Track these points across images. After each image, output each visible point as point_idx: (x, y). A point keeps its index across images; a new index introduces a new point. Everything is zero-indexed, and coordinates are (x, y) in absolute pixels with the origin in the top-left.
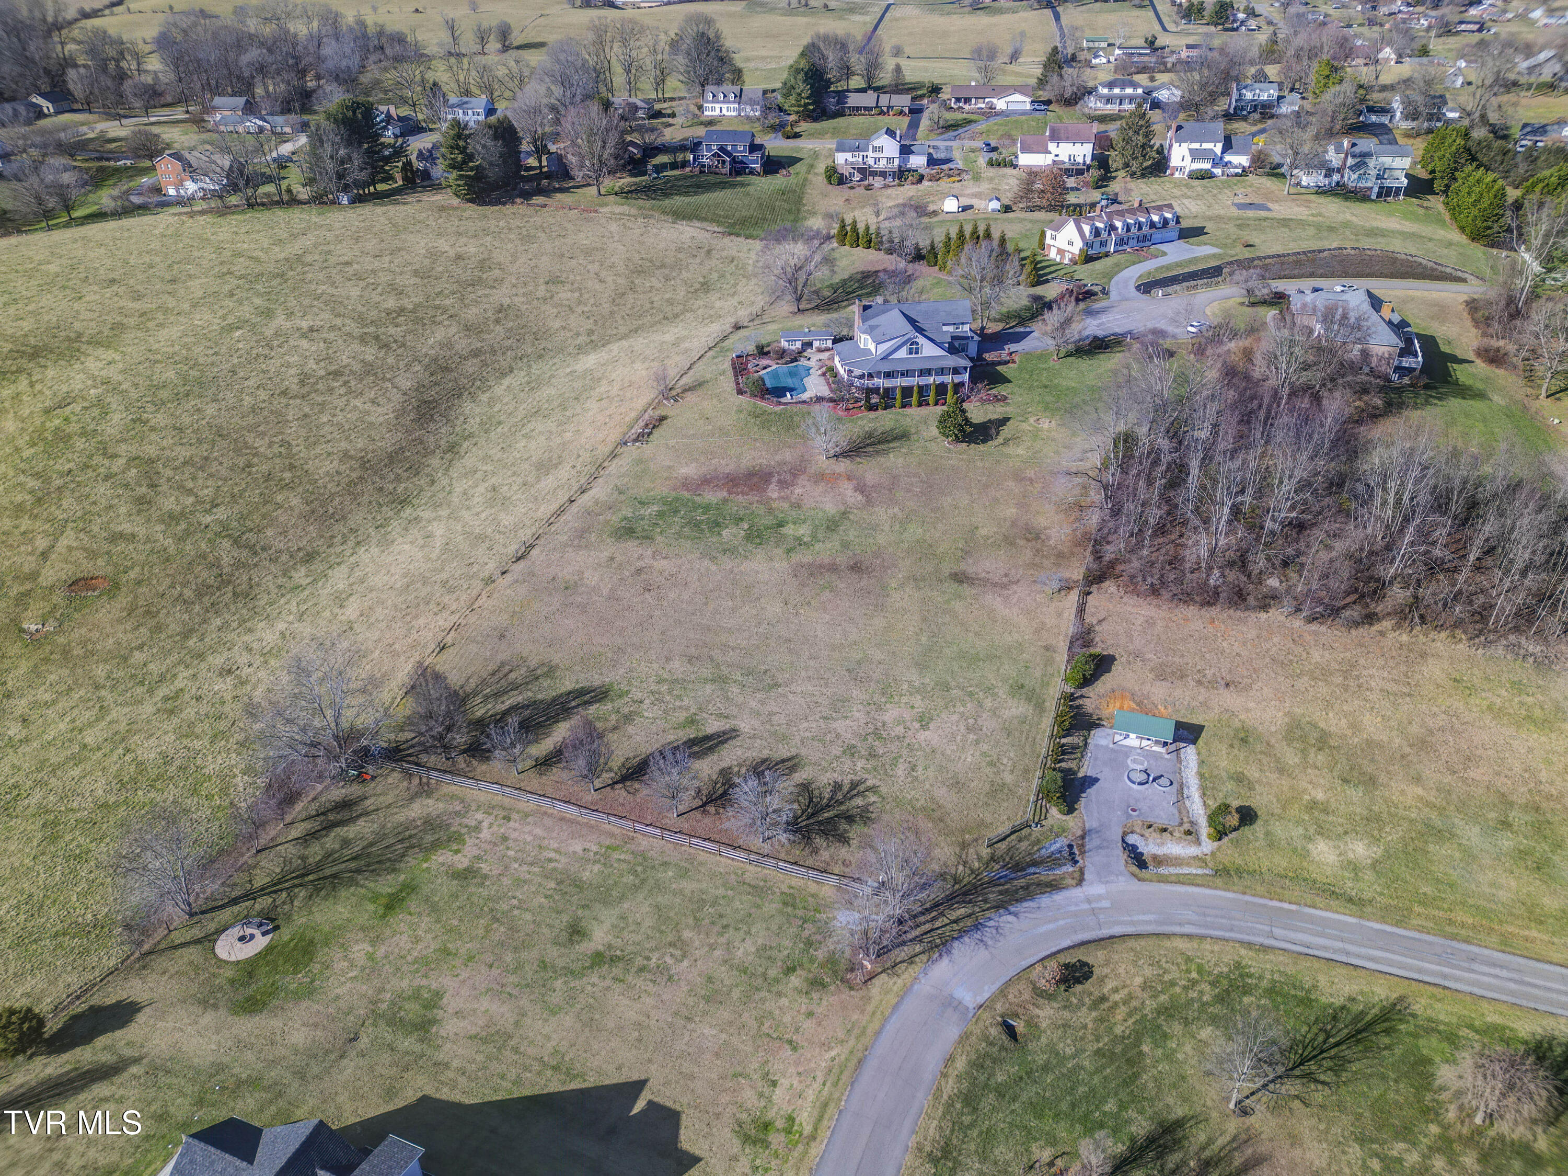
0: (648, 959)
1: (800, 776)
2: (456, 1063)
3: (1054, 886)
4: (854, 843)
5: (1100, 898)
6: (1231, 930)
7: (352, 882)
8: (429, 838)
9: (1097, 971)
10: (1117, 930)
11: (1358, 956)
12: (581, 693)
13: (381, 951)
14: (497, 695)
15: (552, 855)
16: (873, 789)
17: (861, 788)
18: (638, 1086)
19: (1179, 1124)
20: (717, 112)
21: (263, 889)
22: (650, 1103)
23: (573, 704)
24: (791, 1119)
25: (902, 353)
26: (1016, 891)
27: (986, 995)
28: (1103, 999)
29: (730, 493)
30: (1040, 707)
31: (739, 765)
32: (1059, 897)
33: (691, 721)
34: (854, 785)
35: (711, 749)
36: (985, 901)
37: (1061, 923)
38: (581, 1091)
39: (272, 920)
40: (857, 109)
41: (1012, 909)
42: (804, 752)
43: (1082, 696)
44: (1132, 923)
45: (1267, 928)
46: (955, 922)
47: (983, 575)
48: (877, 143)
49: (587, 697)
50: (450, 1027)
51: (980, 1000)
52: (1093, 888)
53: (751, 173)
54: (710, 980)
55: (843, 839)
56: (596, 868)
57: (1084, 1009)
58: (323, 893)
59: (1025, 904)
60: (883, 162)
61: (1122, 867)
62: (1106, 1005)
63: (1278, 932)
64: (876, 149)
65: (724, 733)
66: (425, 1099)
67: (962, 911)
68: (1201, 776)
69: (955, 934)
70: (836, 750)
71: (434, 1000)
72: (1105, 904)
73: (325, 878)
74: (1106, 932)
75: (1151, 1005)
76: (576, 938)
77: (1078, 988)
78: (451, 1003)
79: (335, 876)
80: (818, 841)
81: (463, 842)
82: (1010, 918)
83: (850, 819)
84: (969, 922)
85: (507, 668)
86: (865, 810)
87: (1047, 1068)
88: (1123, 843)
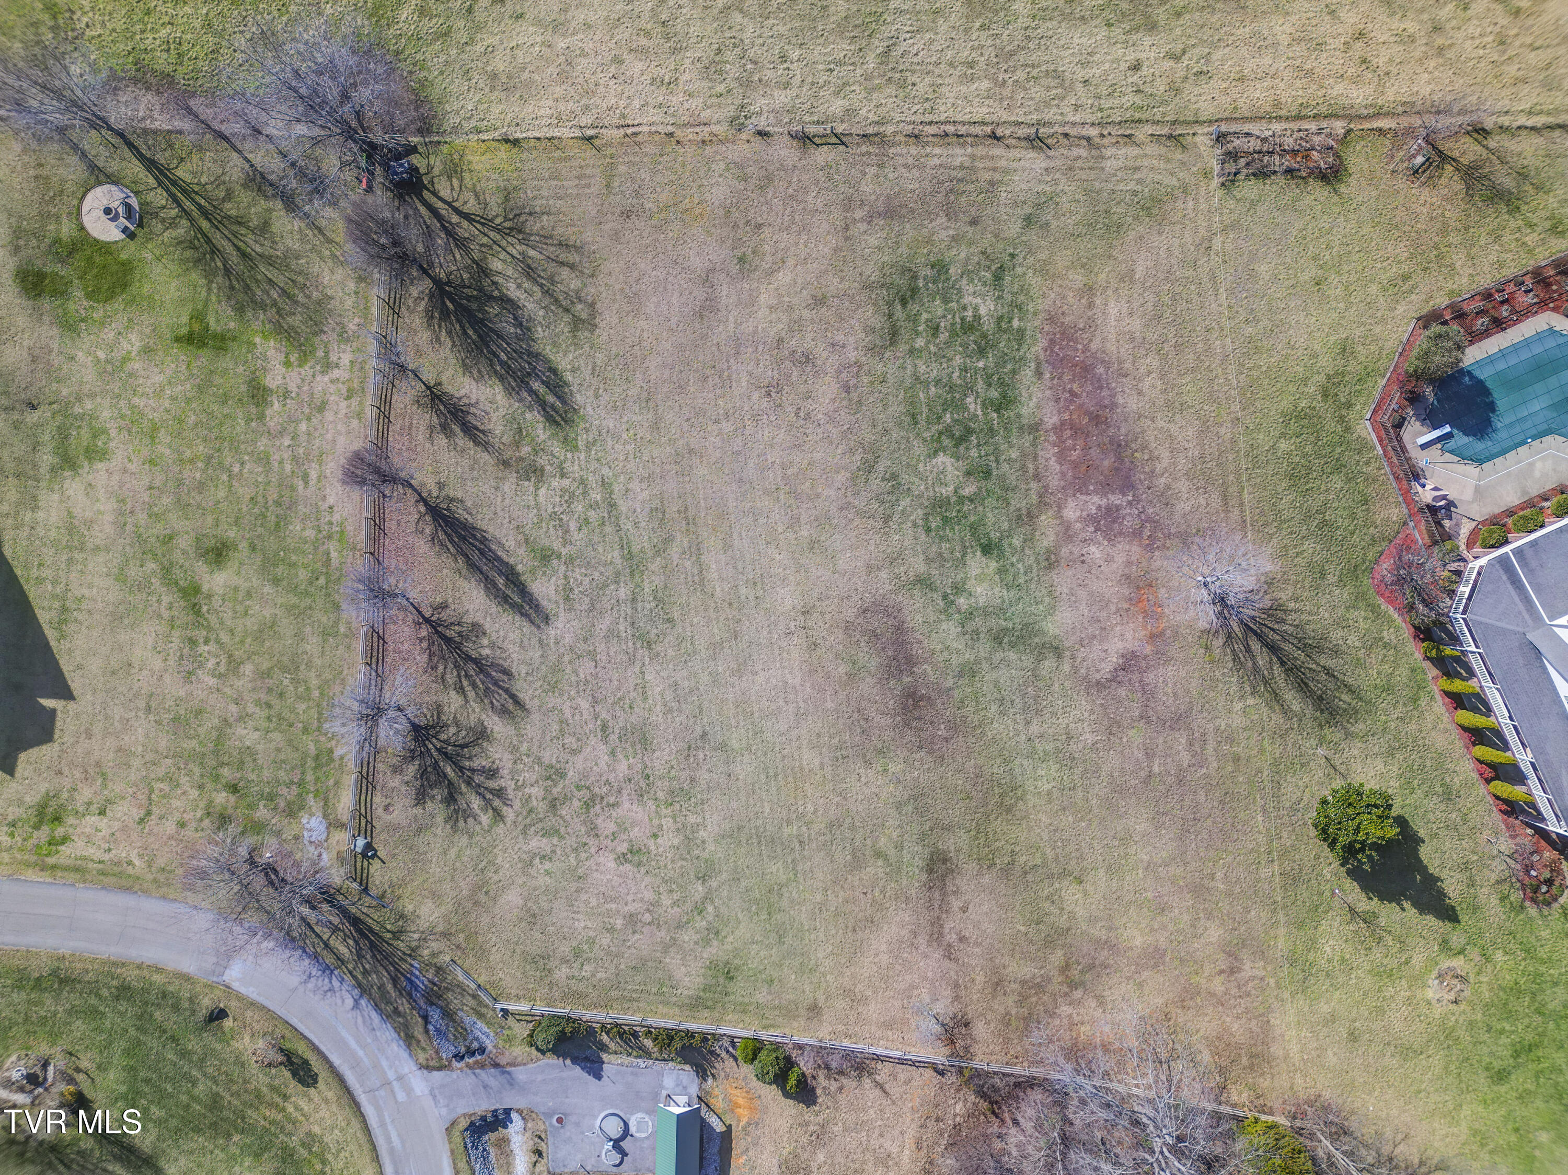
0: (206, 642)
1: (496, 725)
2: (40, 515)
3: (409, 1040)
4: (419, 811)
5: (409, 1091)
7: (209, 275)
8: (296, 321)
9: (312, 1091)
10: (369, 1110)
12: (557, 385)
13: (136, 365)
14: (529, 271)
15: (313, 475)
16: (498, 816)
17: (497, 803)
18: (66, 694)
21: (174, 183)
22: (53, 712)
23: (536, 385)
24: (64, 840)
26: (389, 1002)
27: (243, 990)
28: (285, 1097)
30: (696, 1004)
31: (492, 645)
32: (397, 1049)
33: (545, 557)
34: (499, 793)
35: (505, 600)
36: (366, 973)
37: (361, 1053)
38: (47, 644)
39: (140, 225)
41: (363, 1002)
42: (536, 717)
44: (383, 1124)
46: (326, 945)
47: (956, 904)
49: (551, 399)
50: (74, 487)
51: (236, 985)
52: (419, 1083)
54: (199, 712)
55: (421, 797)
56: (310, 533)
57: (268, 1080)
58: (188, 253)
59: (374, 1014)
61: (461, 1111)
62: (279, 1100)
65: (537, 607)
67: (343, 950)
69: (310, 950)
70: (549, 756)
71: (94, 454)
72: (401, 1096)
73: (208, 241)
74: (363, 1099)
75: (294, 1141)
76: (211, 556)
77: (288, 1074)
78: (99, 471)
80: (412, 769)
81: (302, 363)
82: (350, 1002)
83: (451, 799)
84: (330, 959)
85: (574, 257)
86: (467, 814)
87: (184, 1054)
88: (507, 1112)
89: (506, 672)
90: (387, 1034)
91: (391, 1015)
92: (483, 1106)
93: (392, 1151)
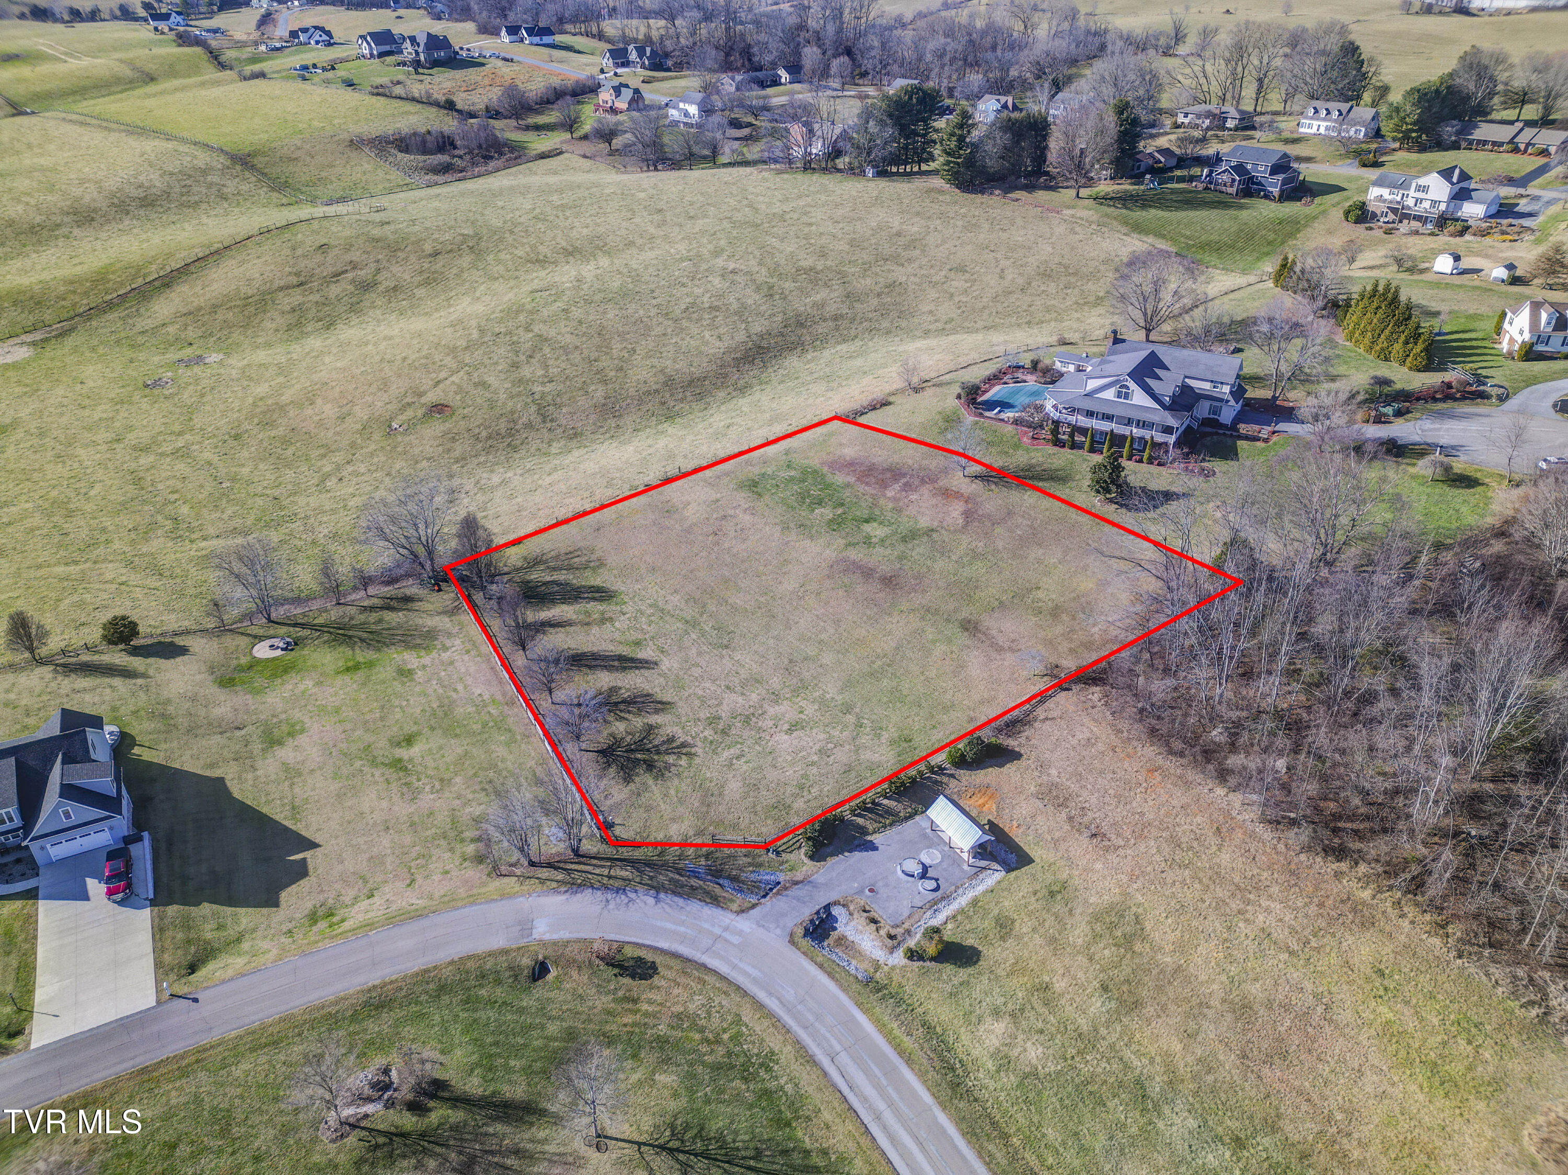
0: (419, 780)
1: (657, 719)
2: (260, 772)
3: (715, 901)
4: (632, 786)
5: (740, 933)
6: (805, 1028)
7: (353, 645)
8: (418, 641)
9: (656, 980)
11: (885, 1128)
12: (598, 590)
13: (313, 691)
14: (554, 569)
15: (461, 688)
16: (692, 755)
17: (684, 750)
18: (312, 846)
19: (543, 1113)
20: (1314, 130)
21: (315, 626)
22: (304, 859)
23: (585, 596)
24: (344, 921)
25: (1110, 394)
26: (682, 886)
27: (555, 937)
28: (635, 1001)
29: (858, 479)
31: (628, 690)
32: (709, 912)
33: (638, 643)
34: (684, 745)
35: (624, 669)
36: (651, 878)
37: (682, 929)
38: (286, 829)
39: (297, 645)
40: (1485, 142)
41: (662, 895)
42: (680, 704)
43: (952, 776)
44: (734, 967)
45: (838, 1047)
46: (610, 877)
48: (1422, 181)
49: (598, 595)
50: (285, 752)
51: (547, 937)
52: (744, 924)
53: (1266, 197)
54: (431, 814)
55: (628, 779)
56: (470, 709)
57: (611, 997)
58: (333, 644)
59: (676, 899)
60: (1427, 205)
61: (791, 924)
62: (630, 1006)
63: (844, 1059)
64: (1419, 188)
65: (647, 662)
66: (220, 782)
67: (624, 874)
68: (975, 902)
69: (597, 885)
70: (704, 714)
71: (295, 733)
72: (735, 940)
73: (345, 635)
75: (662, 1029)
76: (404, 744)
77: (627, 981)
78: (302, 739)
79: (350, 637)
80: (612, 770)
81: (428, 653)
82: (651, 901)
83: (650, 766)
84: (619, 884)
85: (577, 554)
86: (668, 767)
87: (522, 1011)
88: (827, 907)
89: (648, 695)
90: (694, 906)
91: (690, 893)
92: (806, 912)
93: (755, 981)
